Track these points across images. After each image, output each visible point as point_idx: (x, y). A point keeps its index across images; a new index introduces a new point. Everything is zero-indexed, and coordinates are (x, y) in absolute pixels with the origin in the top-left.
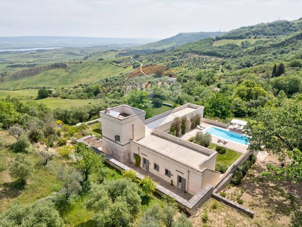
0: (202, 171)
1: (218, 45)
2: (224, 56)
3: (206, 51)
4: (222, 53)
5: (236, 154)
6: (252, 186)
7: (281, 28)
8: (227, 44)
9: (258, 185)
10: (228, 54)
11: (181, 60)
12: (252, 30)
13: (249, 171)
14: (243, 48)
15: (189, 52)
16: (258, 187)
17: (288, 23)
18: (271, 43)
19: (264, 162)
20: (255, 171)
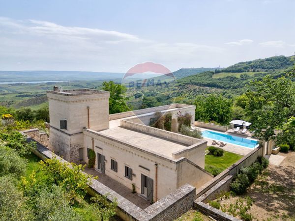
0: (176, 161)
1: (218, 78)
2: (224, 87)
3: (206, 82)
4: (222, 85)
5: (238, 157)
6: (266, 197)
7: (278, 62)
8: (226, 76)
9: (276, 196)
10: (228, 86)
11: (181, 90)
12: (250, 64)
13: (259, 177)
14: (243, 80)
15: (189, 84)
16: (276, 199)
17: (285, 58)
18: (270, 75)
19: (280, 167)
20: (268, 178)
